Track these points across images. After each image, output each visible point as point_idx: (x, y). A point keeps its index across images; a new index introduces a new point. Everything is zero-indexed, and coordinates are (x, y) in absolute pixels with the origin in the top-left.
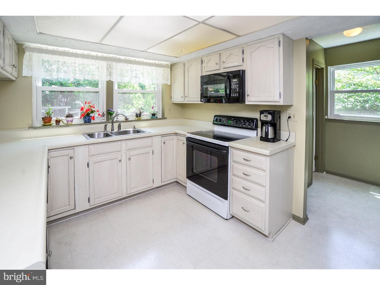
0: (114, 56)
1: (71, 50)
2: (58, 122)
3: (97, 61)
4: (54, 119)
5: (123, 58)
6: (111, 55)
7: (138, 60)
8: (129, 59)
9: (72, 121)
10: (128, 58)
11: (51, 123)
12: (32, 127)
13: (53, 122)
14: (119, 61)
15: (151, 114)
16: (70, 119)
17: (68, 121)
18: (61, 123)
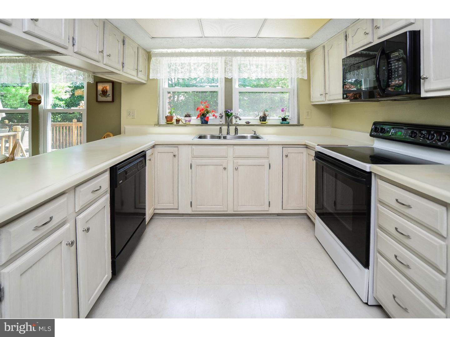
0: (229, 49)
1: (187, 50)
2: (178, 121)
3: (211, 57)
4: (175, 118)
5: (239, 50)
6: (225, 50)
7: (258, 51)
8: (247, 51)
9: (190, 121)
10: (245, 50)
11: (173, 122)
12: (158, 124)
13: (174, 121)
14: (236, 54)
15: (281, 118)
16: (187, 119)
17: (186, 121)
18: (180, 123)
